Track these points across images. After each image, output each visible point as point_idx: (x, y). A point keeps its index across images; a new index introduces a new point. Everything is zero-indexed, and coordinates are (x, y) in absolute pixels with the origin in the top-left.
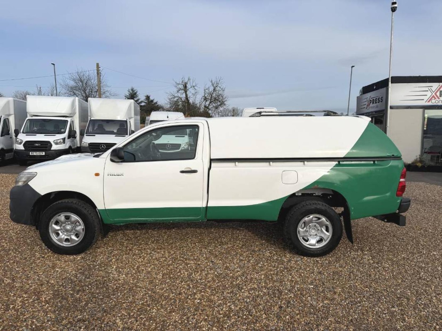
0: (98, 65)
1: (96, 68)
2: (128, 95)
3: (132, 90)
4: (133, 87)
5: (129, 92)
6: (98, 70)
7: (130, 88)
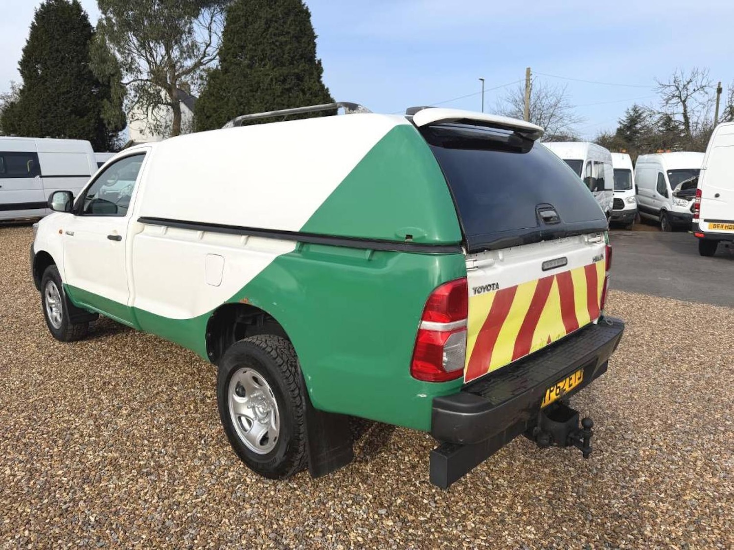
0: (528, 70)
1: (525, 77)
2: (625, 119)
3: (635, 110)
4: (637, 104)
5: (627, 113)
6: (528, 80)
7: (631, 107)
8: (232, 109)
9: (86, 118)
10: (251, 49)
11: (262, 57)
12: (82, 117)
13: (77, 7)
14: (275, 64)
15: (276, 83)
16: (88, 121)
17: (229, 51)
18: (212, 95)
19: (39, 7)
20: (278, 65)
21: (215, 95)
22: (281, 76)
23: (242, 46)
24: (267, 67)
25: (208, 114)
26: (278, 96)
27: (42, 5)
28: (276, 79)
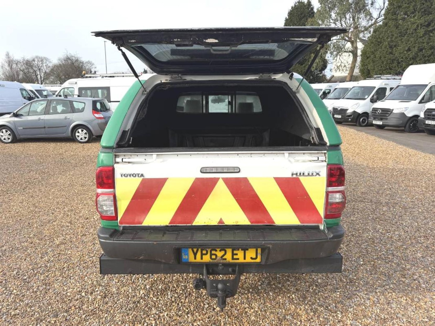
8: (384, 51)
9: (304, 65)
10: (406, 7)
11: (413, 11)
12: (302, 65)
13: (309, 3)
14: (423, 14)
15: (421, 28)
16: (305, 67)
17: (390, 11)
18: (372, 43)
19: (290, 8)
20: (425, 14)
21: (375, 43)
22: (425, 22)
23: (400, 6)
24: (416, 18)
25: (368, 56)
26: (420, 37)
27: (292, 7)
28: (421, 25)
